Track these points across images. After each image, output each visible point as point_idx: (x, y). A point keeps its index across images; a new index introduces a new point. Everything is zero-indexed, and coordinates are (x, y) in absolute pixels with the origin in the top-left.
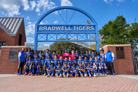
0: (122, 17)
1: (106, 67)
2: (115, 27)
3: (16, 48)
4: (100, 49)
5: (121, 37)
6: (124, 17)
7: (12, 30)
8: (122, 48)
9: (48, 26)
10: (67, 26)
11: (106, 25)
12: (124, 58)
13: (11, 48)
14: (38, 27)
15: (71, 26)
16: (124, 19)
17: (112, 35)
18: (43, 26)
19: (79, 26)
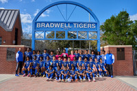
3: (13, 48)
4: (101, 48)
7: (8, 24)
8: (123, 49)
9: (46, 23)
13: (9, 48)
14: (36, 23)
16: (127, 15)
18: (41, 23)
19: (79, 23)
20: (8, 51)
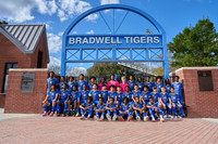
0: (207, 20)
1: (180, 105)
2: (195, 38)
3: (31, 72)
4: (170, 74)
5: (206, 55)
6: (211, 21)
7: (27, 45)
8: (209, 73)
9: (83, 37)
10: (115, 37)
11: (181, 36)
12: (212, 90)
14: (68, 38)
15: (122, 37)
16: (211, 25)
17: (190, 52)
18: (75, 37)
19: (134, 36)
20: (23, 78)
